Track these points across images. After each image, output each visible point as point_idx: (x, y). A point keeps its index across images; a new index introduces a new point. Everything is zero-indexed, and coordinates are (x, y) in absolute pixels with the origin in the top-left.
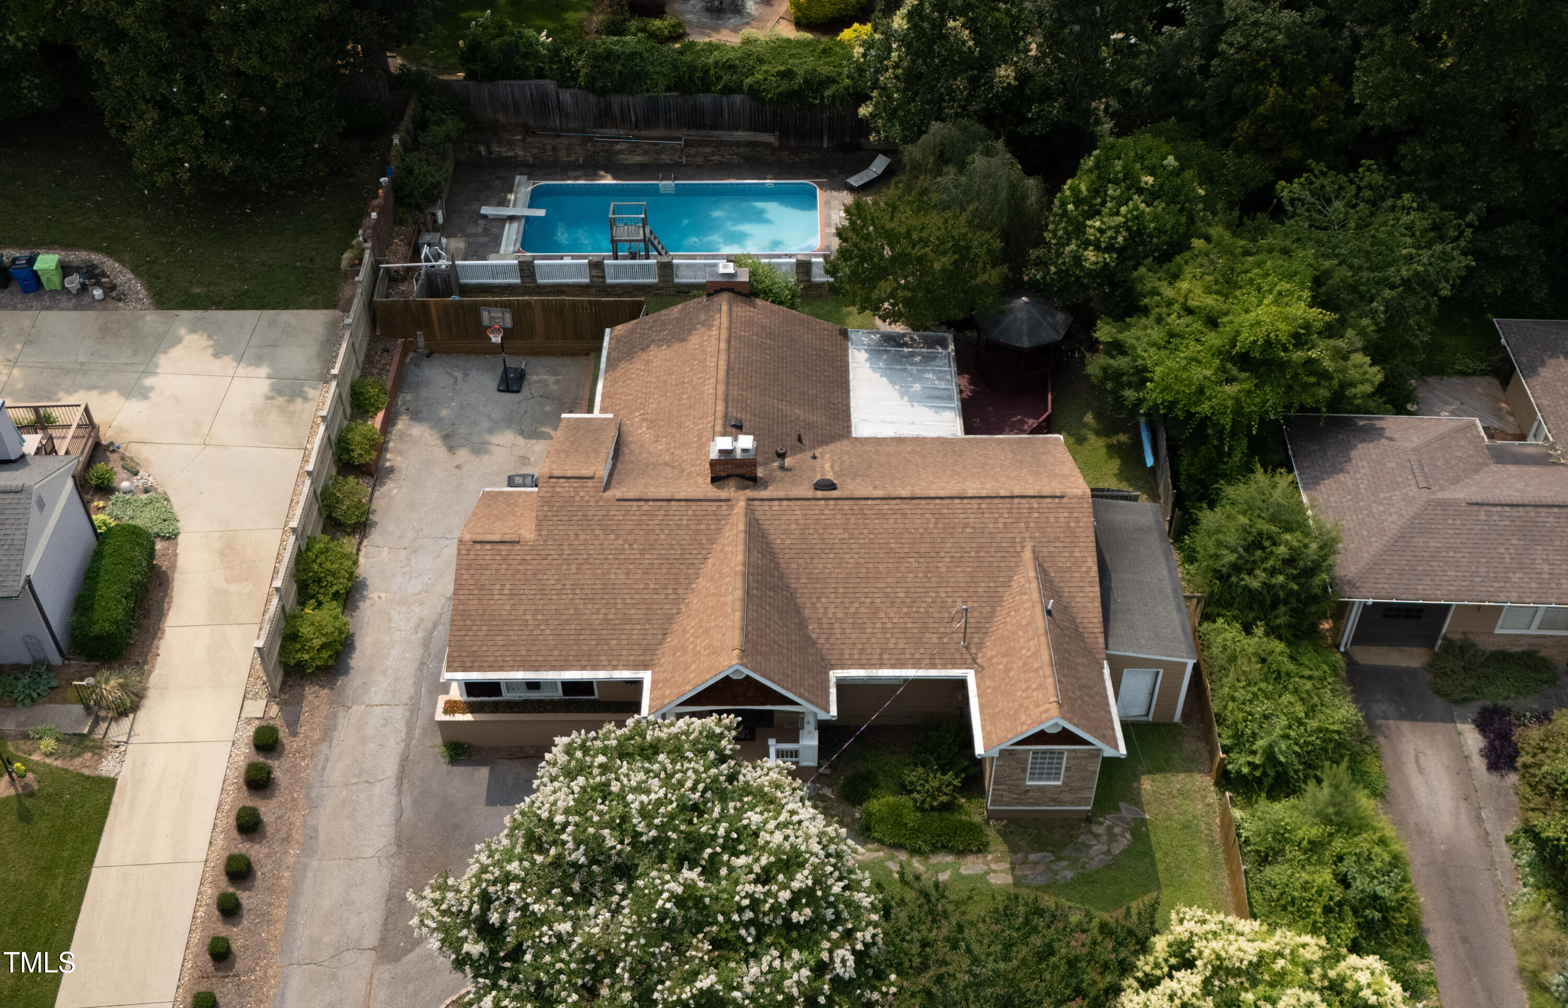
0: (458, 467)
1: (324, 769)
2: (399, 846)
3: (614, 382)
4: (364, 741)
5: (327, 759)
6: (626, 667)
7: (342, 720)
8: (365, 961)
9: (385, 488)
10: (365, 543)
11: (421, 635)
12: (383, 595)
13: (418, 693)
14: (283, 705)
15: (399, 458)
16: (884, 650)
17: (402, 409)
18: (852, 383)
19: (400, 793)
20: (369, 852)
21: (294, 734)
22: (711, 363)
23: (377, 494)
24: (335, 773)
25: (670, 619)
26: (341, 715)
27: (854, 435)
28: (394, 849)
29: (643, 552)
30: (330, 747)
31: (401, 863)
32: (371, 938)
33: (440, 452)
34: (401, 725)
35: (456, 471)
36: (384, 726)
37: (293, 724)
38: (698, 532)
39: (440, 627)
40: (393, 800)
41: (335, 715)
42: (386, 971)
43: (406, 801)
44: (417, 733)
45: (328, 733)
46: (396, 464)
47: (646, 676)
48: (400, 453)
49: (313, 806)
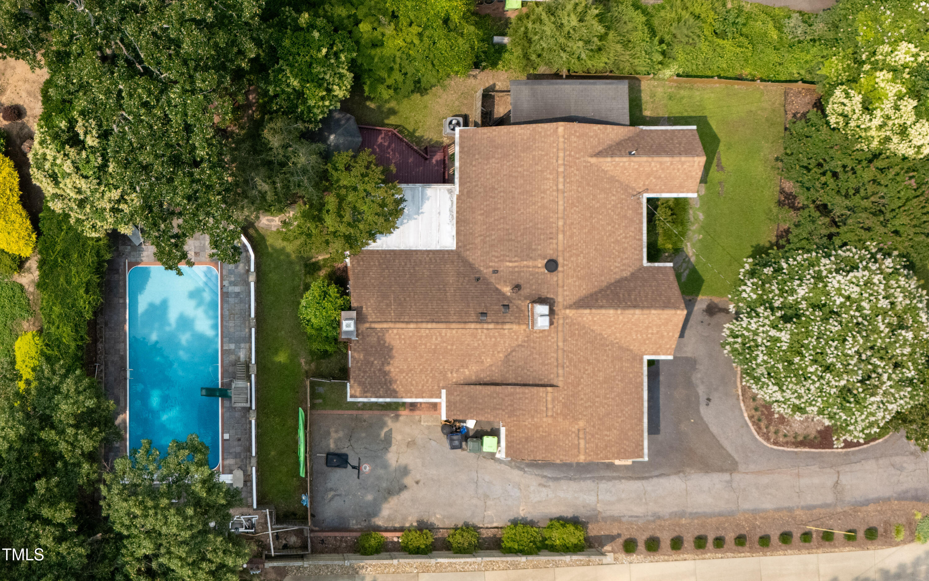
0: (417, 483)
1: (637, 517)
2: (680, 472)
3: (410, 391)
4: (620, 500)
5: (631, 517)
6: (642, 368)
7: (608, 513)
8: (737, 477)
9: (435, 522)
10: (481, 526)
11: (550, 483)
12: (521, 508)
13: (590, 478)
14: (602, 545)
15: (410, 518)
16: (635, 238)
17: (364, 524)
18: (402, 248)
19: (652, 477)
20: (684, 486)
21: (619, 535)
22: (423, 333)
23: (441, 526)
24: (639, 510)
25: (621, 348)
26: (604, 515)
27: (454, 247)
28: (681, 474)
29: (589, 364)
30: (624, 516)
31: (688, 470)
32: (726, 476)
33: (405, 495)
34: (610, 484)
35: (421, 483)
36: (611, 492)
37: (611, 538)
38: (579, 335)
39: (545, 474)
40: (655, 480)
41: (603, 518)
42: (742, 467)
43: (657, 473)
44: (615, 474)
45: (617, 519)
46: (415, 519)
47: (646, 358)
48: (405, 519)
49: (658, 517)
